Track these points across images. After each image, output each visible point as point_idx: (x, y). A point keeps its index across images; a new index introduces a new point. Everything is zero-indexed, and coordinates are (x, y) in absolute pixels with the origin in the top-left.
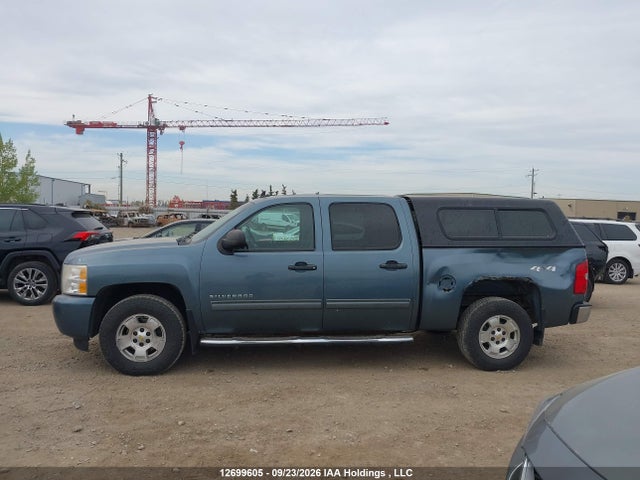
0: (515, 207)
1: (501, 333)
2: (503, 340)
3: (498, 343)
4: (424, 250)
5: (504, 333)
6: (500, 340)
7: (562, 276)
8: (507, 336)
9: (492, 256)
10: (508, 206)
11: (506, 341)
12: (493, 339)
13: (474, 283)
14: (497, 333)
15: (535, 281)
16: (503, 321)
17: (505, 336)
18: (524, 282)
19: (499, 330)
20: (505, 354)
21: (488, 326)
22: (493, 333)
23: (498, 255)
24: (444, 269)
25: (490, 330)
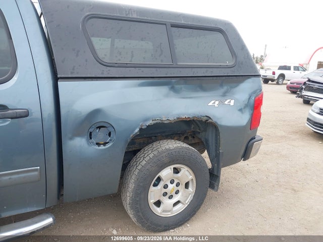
0: (190, 23)
1: (175, 184)
2: (177, 192)
3: (171, 197)
4: (60, 83)
5: (178, 185)
6: (173, 193)
7: (240, 110)
8: (182, 188)
9: (164, 90)
10: (183, 22)
11: (180, 194)
12: (165, 194)
13: (141, 129)
14: (171, 186)
15: (214, 120)
16: (176, 171)
17: (179, 188)
18: (201, 121)
19: (172, 182)
20: (180, 208)
21: (159, 179)
22: (166, 187)
23: (173, 88)
24: (96, 112)
25: (162, 184)
